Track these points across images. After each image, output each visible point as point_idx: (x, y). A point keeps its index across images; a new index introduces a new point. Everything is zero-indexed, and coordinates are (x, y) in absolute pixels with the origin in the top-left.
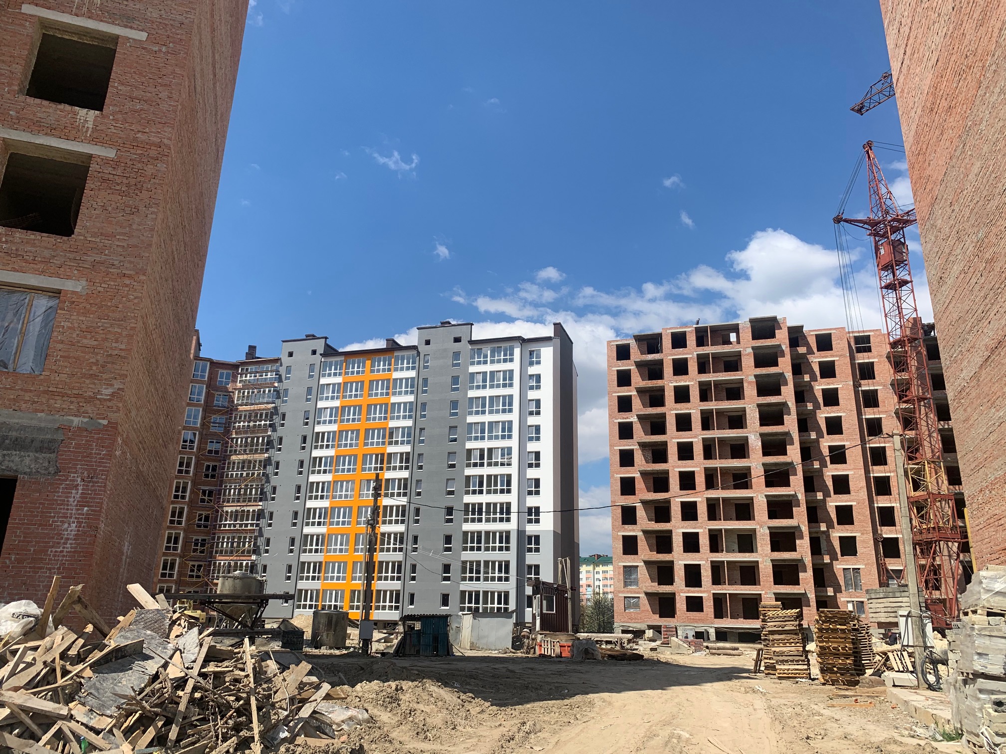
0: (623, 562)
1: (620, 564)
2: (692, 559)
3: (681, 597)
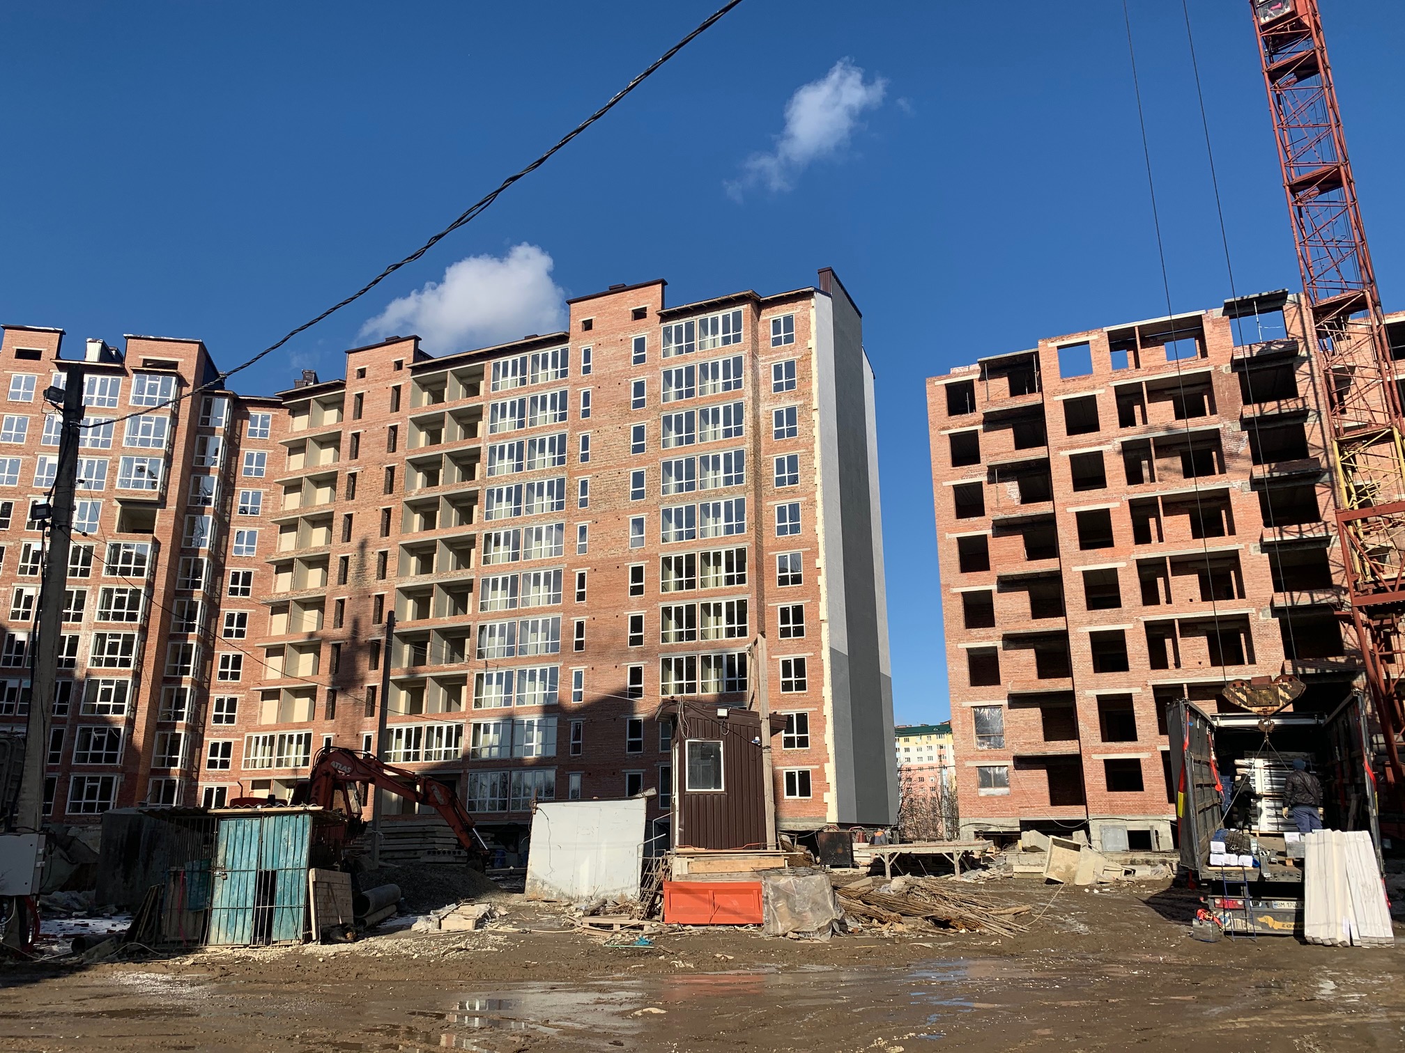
0: (970, 700)
1: (967, 703)
2: (1113, 684)
3: (1094, 762)
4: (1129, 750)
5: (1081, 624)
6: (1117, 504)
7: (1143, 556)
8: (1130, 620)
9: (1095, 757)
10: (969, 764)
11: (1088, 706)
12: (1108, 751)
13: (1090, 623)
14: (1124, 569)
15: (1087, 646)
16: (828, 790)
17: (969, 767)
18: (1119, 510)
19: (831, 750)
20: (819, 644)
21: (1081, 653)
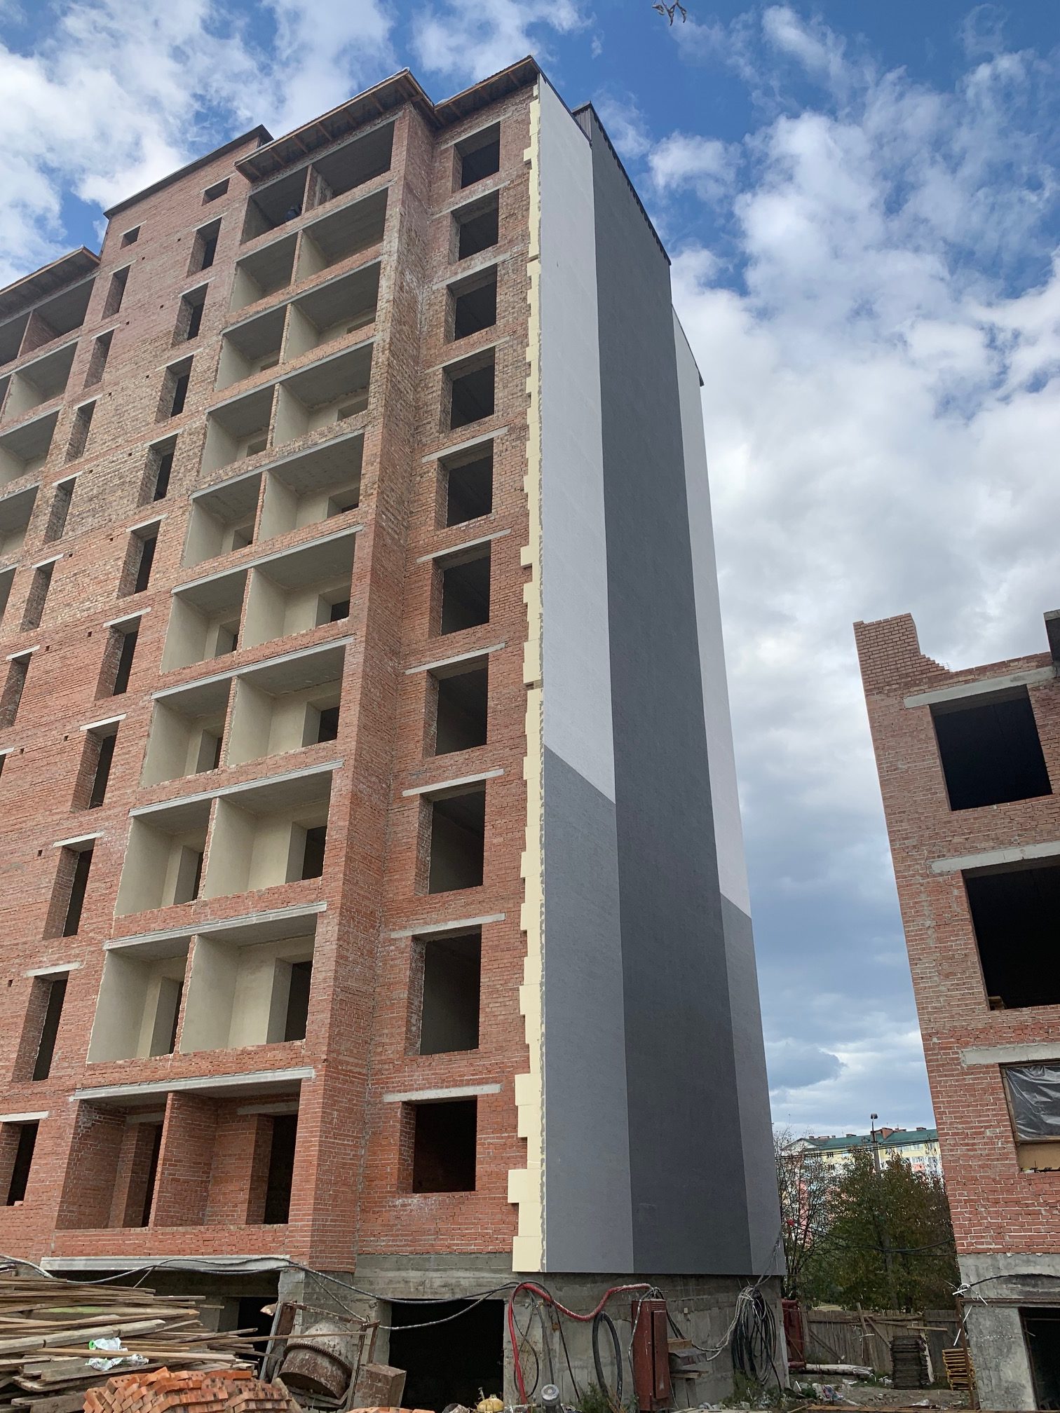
0: (958, 851)
1: (939, 866)
10: (973, 1057)
16: (522, 1162)
17: (973, 1069)
19: (534, 1032)
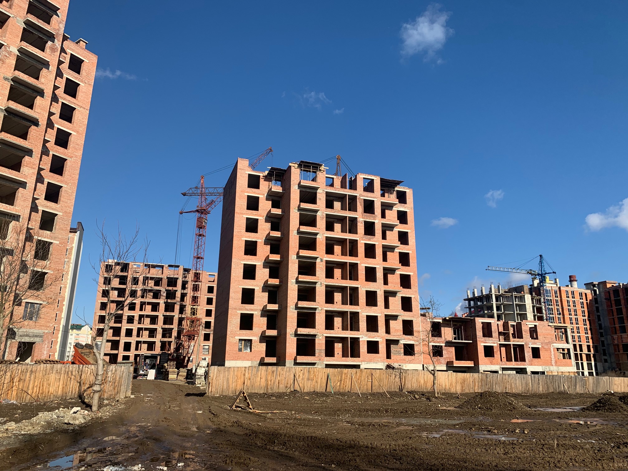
2: (128, 340)
3: (120, 355)
4: (128, 353)
5: (125, 326)
6: (138, 302)
7: (140, 314)
8: (135, 327)
9: (121, 354)
11: (122, 344)
12: (124, 353)
13: (126, 326)
14: (136, 316)
15: (125, 331)
18: (138, 303)
20: (60, 323)
21: (123, 332)
